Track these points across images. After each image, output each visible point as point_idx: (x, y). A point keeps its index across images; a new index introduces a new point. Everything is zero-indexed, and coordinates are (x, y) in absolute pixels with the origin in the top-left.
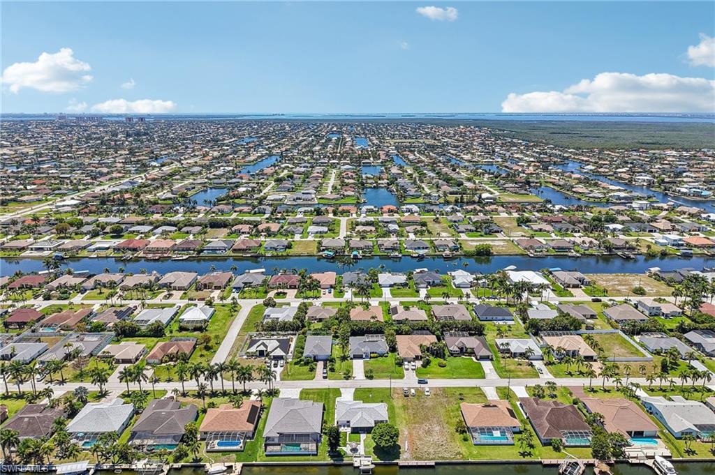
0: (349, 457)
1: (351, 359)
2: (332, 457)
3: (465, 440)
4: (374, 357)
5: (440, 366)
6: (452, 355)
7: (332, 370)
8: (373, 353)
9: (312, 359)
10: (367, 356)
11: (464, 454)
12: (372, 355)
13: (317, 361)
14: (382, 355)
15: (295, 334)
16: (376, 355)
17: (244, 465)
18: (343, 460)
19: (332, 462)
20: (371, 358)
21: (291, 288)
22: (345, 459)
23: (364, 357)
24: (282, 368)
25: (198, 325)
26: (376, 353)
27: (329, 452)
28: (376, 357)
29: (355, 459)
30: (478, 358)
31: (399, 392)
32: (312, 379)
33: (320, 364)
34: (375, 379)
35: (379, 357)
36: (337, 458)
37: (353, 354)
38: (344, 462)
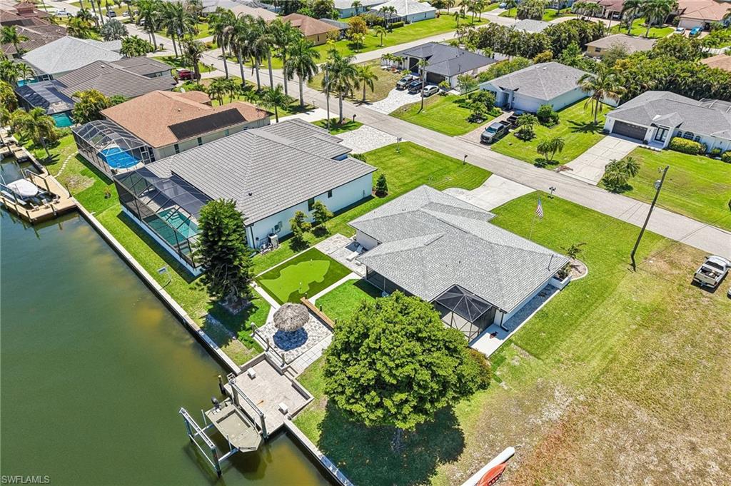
0: (250, 344)
1: (604, 133)
4: (681, 149)
8: (689, 136)
9: (499, 99)
12: (678, 141)
13: (508, 110)
16: (691, 143)
17: (73, 210)
18: (222, 342)
19: (197, 325)
20: (671, 147)
22: (234, 342)
23: (648, 136)
24: (420, 100)
25: (381, 19)
26: (697, 140)
28: (691, 151)
31: (687, 260)
32: (452, 136)
33: (506, 116)
34: (629, 195)
35: (701, 153)
36: (221, 325)
37: (613, 120)
38: (219, 351)
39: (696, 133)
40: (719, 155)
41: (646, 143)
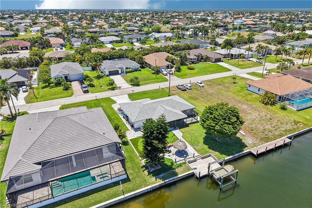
0: (180, 165)
1: (108, 76)
2: (156, 174)
3: (284, 108)
4: (129, 72)
5: (191, 69)
6: (193, 63)
7: (92, 86)
10: (122, 72)
11: (300, 121)
12: (128, 70)
13: (71, 81)
14: (136, 70)
15: (36, 70)
18: (175, 174)
20: (127, 72)
21: (22, 49)
22: (177, 170)
23: (120, 72)
24: (26, 94)
26: (129, 68)
27: (146, 167)
28: (131, 72)
29: (192, 165)
30: (214, 61)
31: (174, 89)
32: (71, 96)
33: (75, 83)
34: (142, 85)
35: (134, 71)
36: (165, 173)
37: (108, 71)
38: (179, 176)
39: (128, 67)
40: (137, 70)
41: (120, 74)
